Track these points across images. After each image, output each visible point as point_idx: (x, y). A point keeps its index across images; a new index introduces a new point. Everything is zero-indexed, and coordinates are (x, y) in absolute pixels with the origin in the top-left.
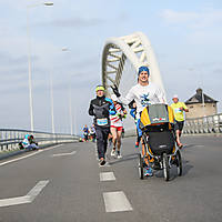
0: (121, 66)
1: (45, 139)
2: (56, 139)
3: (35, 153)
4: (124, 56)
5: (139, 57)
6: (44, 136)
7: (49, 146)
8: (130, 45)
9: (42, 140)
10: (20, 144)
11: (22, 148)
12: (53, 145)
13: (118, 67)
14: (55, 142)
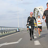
3: (19, 32)
4: (38, 11)
6: (21, 29)
7: (22, 31)
8: (40, 9)
11: (16, 31)
13: (37, 13)
14: (23, 30)
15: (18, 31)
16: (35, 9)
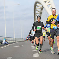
0: (42, 11)
1: (11, 40)
2: (16, 40)
3: (7, 46)
5: (49, 7)
6: (10, 39)
7: (13, 43)
8: (45, 2)
9: (10, 40)
10: (1, 42)
11: (2, 44)
12: (15, 42)
13: (40, 11)
14: (15, 41)
15: (5, 44)
16: (37, 2)
